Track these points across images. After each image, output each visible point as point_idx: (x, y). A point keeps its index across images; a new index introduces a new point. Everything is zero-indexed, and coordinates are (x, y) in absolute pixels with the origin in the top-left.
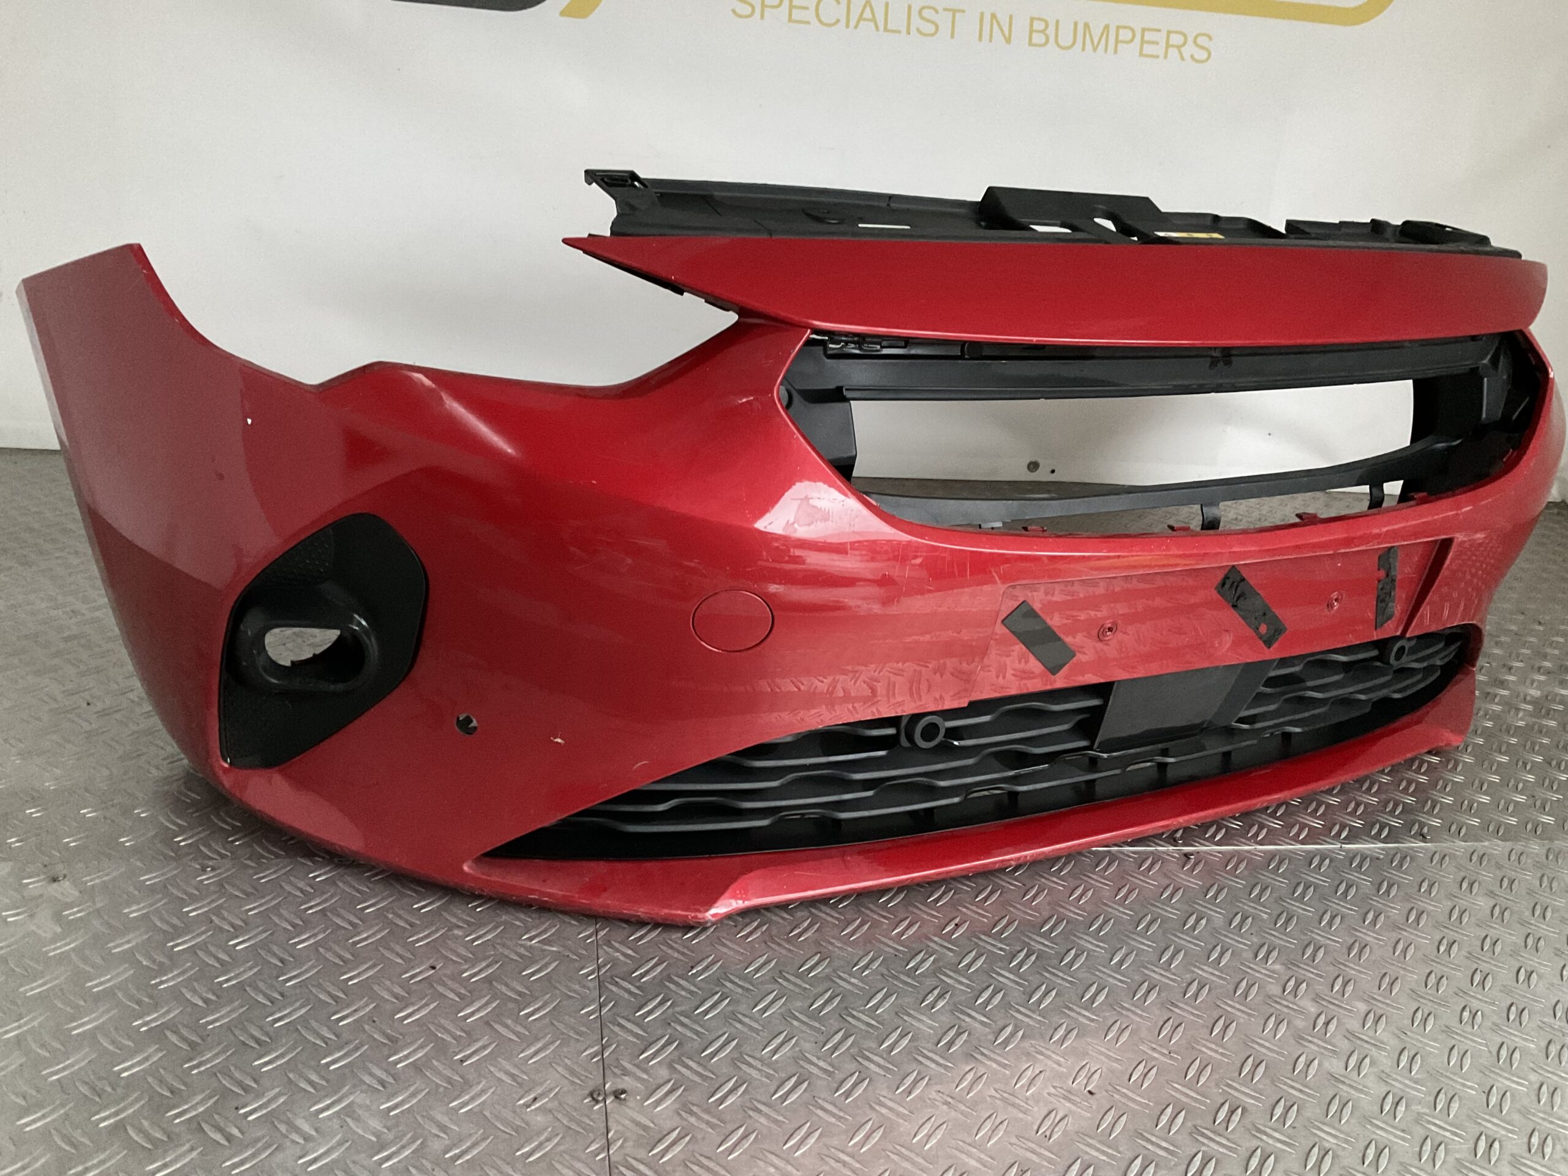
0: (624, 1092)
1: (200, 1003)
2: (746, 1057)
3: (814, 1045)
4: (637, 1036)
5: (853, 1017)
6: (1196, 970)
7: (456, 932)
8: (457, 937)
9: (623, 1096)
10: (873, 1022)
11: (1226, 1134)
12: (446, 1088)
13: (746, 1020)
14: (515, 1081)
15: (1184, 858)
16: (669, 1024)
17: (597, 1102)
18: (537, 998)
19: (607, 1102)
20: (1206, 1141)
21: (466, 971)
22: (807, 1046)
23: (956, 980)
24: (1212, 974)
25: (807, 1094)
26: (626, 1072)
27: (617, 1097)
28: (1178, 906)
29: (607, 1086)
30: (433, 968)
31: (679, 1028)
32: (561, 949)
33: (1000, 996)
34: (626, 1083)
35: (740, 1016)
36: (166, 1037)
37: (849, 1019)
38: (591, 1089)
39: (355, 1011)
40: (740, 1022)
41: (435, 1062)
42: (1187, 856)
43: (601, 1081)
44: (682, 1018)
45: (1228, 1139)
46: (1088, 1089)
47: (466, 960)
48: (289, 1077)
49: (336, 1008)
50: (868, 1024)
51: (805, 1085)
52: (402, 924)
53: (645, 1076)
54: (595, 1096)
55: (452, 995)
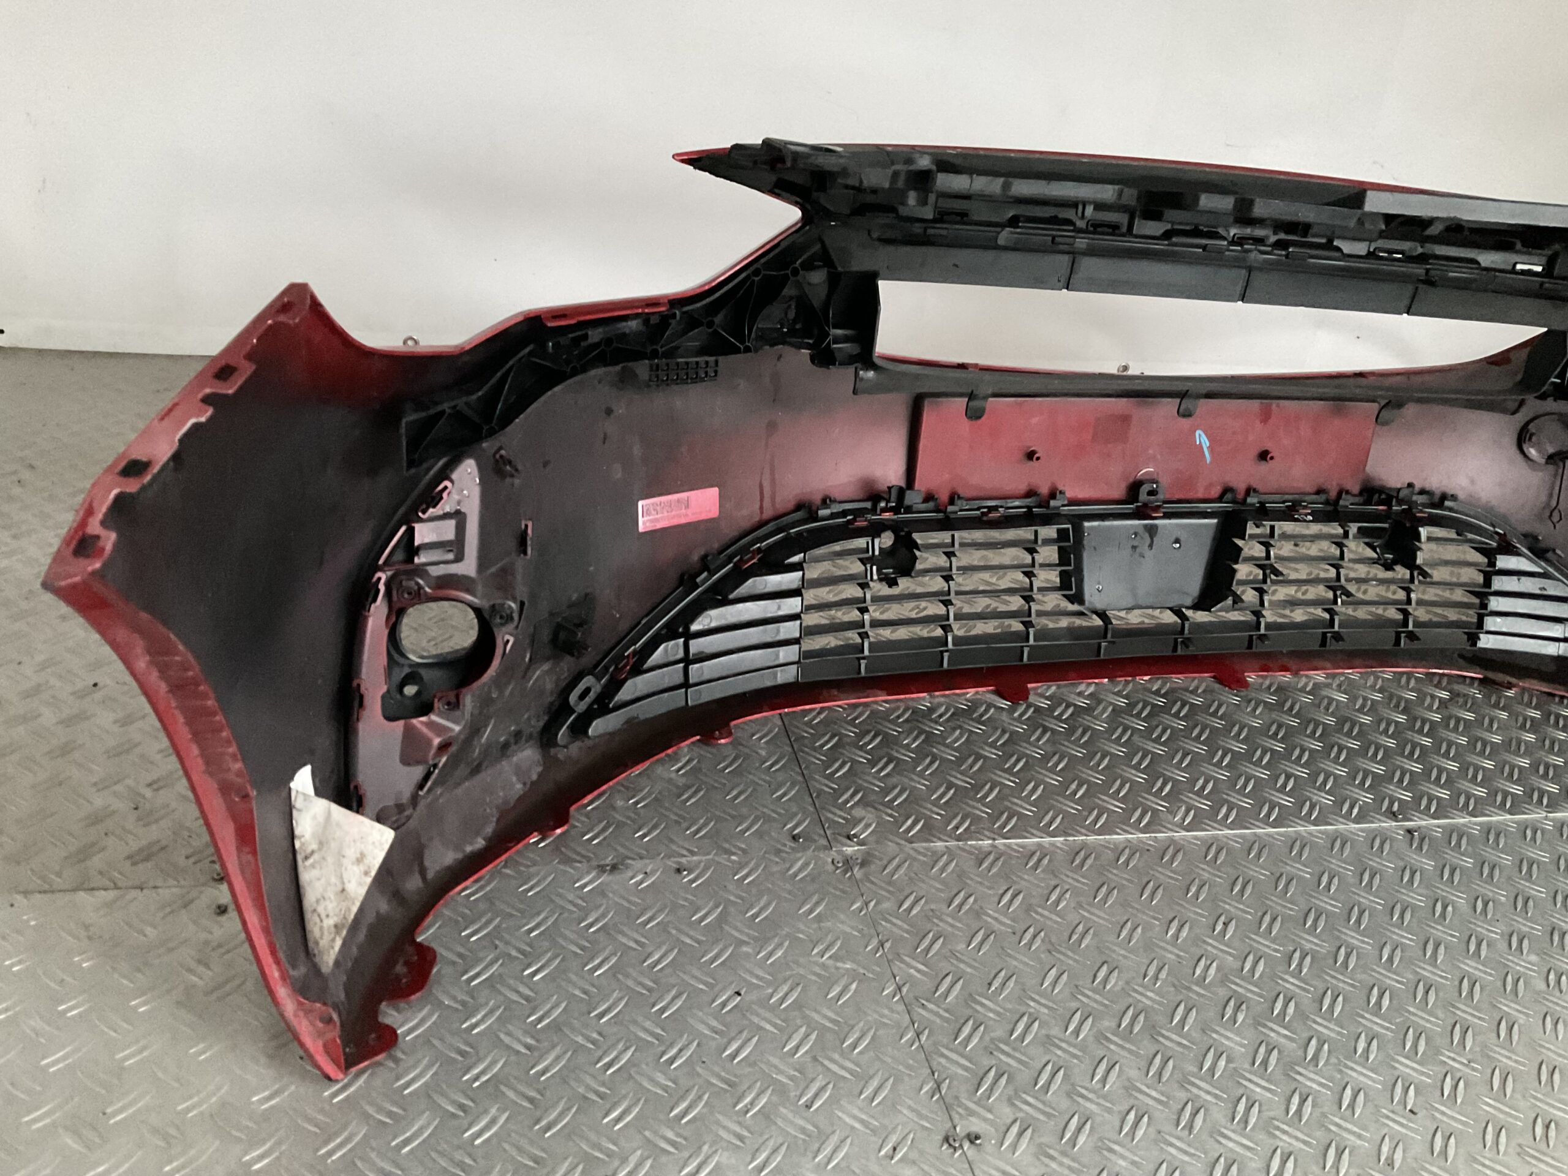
0: (977, 1137)
1: (523, 1050)
2: (1079, 1089)
3: (1137, 1071)
4: (966, 1069)
5: (1163, 1036)
6: (1462, 966)
7: (745, 949)
8: (747, 954)
9: (978, 1142)
10: (1185, 1042)
11: (1548, 1151)
12: (804, 1140)
13: (1064, 1045)
14: (867, 1127)
15: (1409, 836)
16: (991, 1053)
17: (955, 1149)
18: (853, 1027)
19: (965, 1148)
20: (1534, 1162)
21: (771, 996)
22: (1133, 1073)
23: (1246, 988)
24: (1476, 969)
25: (1150, 1129)
26: (971, 1113)
27: (972, 1142)
28: (1420, 891)
29: (958, 1129)
30: (738, 994)
31: (1003, 1057)
32: (855, 966)
33: (1292, 1005)
34: (975, 1125)
35: (1057, 1041)
36: (503, 1093)
37: (1161, 1039)
38: (943, 1134)
39: (681, 1050)
40: (1060, 1048)
41: (782, 1110)
42: (1409, 831)
43: (950, 1124)
44: (1002, 1046)
45: (1553, 1158)
46: (1409, 1108)
47: (769, 984)
48: (645, 1136)
49: (662, 1048)
50: (1180, 1044)
51: (1145, 1119)
52: (688, 941)
53: (990, 1116)
54: (951, 1142)
55: (768, 1027)
